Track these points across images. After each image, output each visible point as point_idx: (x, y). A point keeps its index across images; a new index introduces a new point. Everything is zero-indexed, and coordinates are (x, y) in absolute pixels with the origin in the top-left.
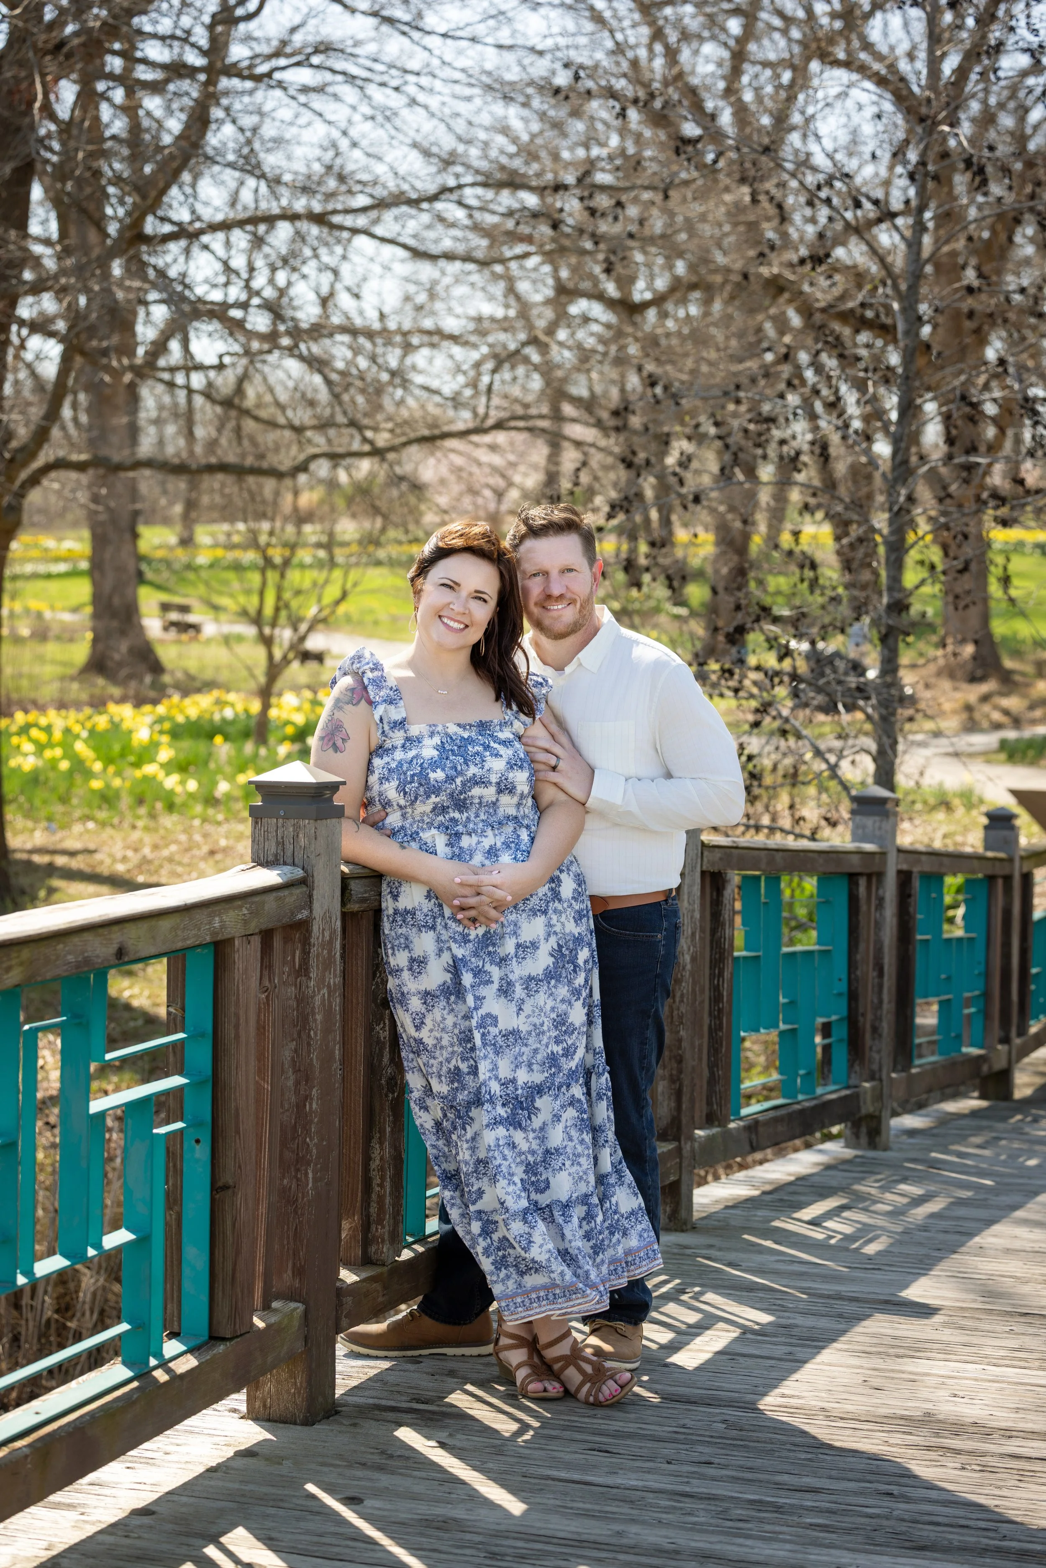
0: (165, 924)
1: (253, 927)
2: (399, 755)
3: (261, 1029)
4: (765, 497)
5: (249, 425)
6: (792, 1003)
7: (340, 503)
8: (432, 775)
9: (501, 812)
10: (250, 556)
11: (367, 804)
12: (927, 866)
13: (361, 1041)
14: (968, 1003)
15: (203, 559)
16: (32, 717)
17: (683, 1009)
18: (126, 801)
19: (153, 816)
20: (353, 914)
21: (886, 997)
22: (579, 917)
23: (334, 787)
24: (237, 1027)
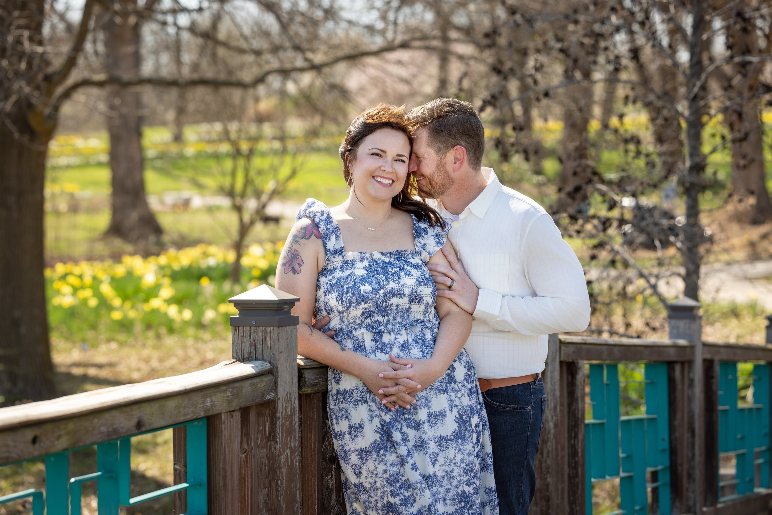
0: (171, 404)
1: (235, 405)
2: (338, 274)
3: (242, 480)
4: (599, 91)
5: (221, 52)
6: (629, 457)
7: (289, 106)
8: (362, 288)
9: (412, 317)
10: (225, 148)
11: (316, 312)
12: (724, 355)
13: (315, 487)
14: (758, 455)
15: (190, 151)
16: (70, 267)
17: (549, 462)
18: (138, 327)
19: (158, 337)
20: (308, 396)
21: (697, 452)
22: (471, 393)
23: (291, 303)
24: (225, 478)
